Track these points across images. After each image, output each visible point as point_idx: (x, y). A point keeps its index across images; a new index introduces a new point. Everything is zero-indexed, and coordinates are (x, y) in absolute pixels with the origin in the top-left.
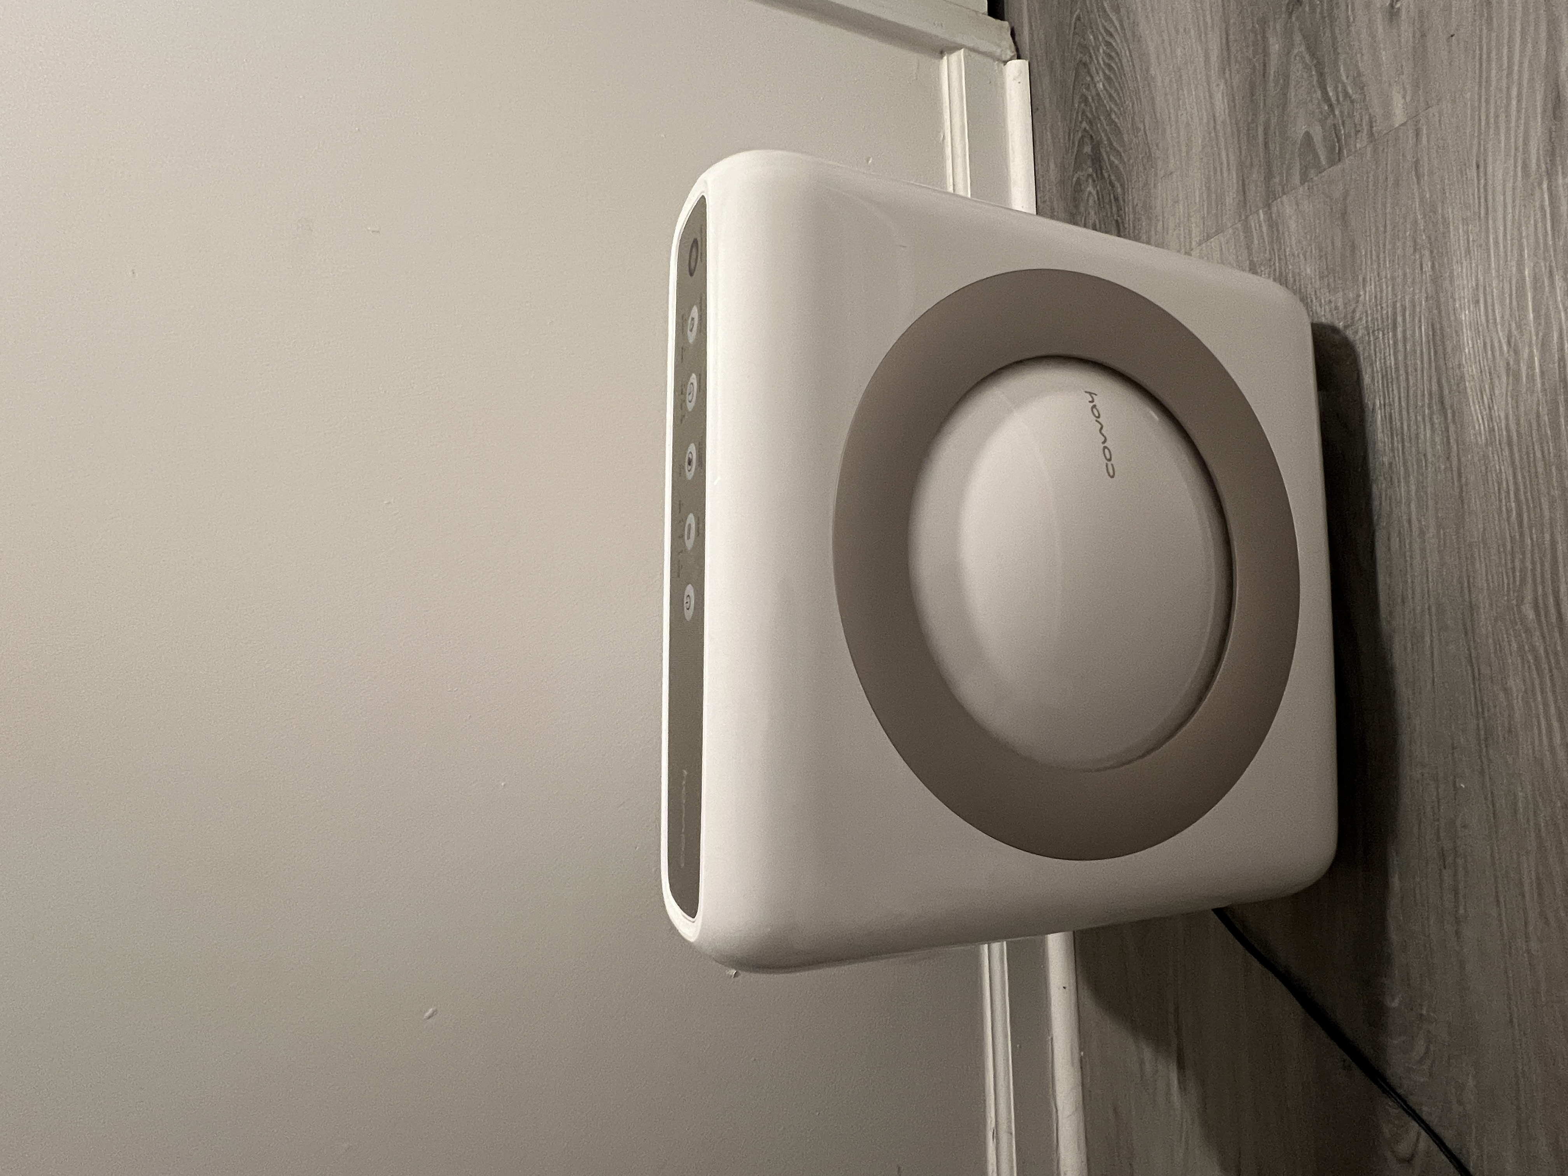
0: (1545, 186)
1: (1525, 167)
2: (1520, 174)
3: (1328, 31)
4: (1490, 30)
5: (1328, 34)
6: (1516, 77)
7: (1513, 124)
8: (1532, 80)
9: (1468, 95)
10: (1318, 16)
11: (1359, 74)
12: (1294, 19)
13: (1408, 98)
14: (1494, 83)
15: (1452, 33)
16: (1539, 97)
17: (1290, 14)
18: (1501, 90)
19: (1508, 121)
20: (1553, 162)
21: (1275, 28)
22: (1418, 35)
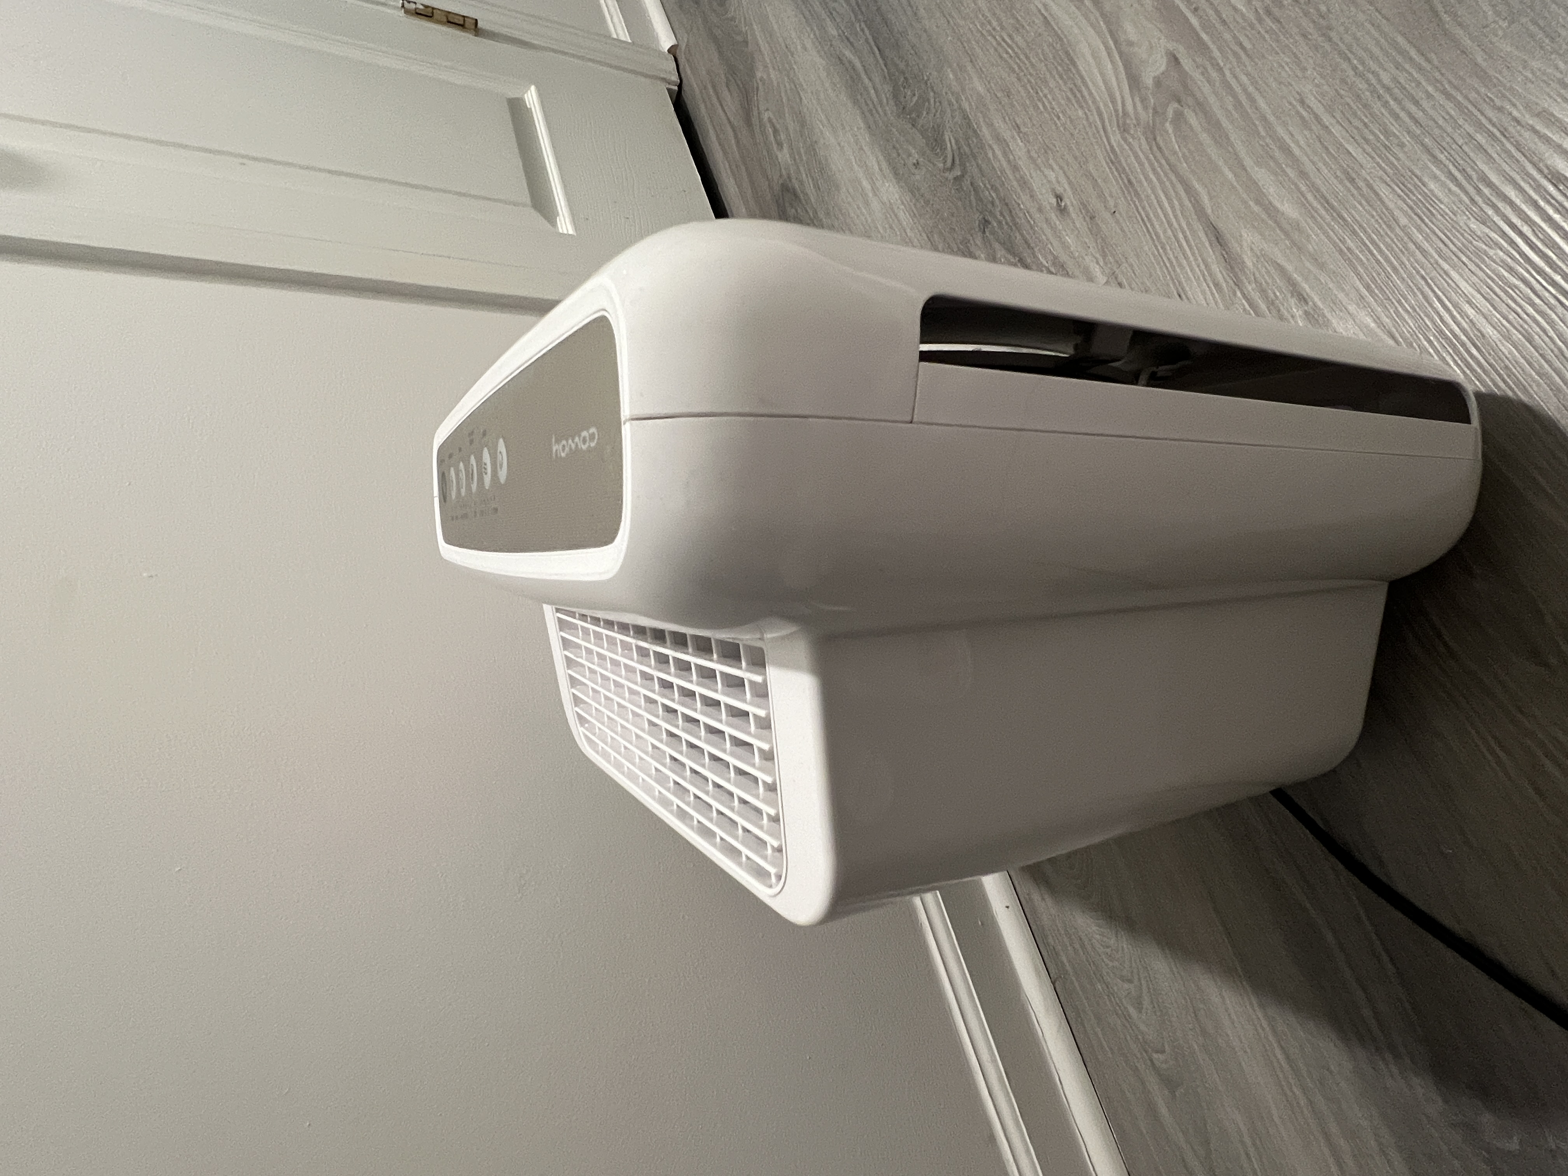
0: (1239, 294)
1: (1217, 285)
2: (1215, 291)
3: (1017, 234)
4: (1140, 200)
5: (1019, 237)
6: (1175, 224)
7: (1192, 259)
8: (1189, 224)
9: (1146, 248)
10: (1006, 227)
11: (1055, 258)
12: (987, 234)
13: (1102, 263)
14: (1162, 236)
15: (1113, 211)
16: (1202, 234)
17: (984, 232)
18: (1169, 238)
19: (1187, 258)
20: (1236, 276)
21: (976, 245)
22: (1088, 219)
